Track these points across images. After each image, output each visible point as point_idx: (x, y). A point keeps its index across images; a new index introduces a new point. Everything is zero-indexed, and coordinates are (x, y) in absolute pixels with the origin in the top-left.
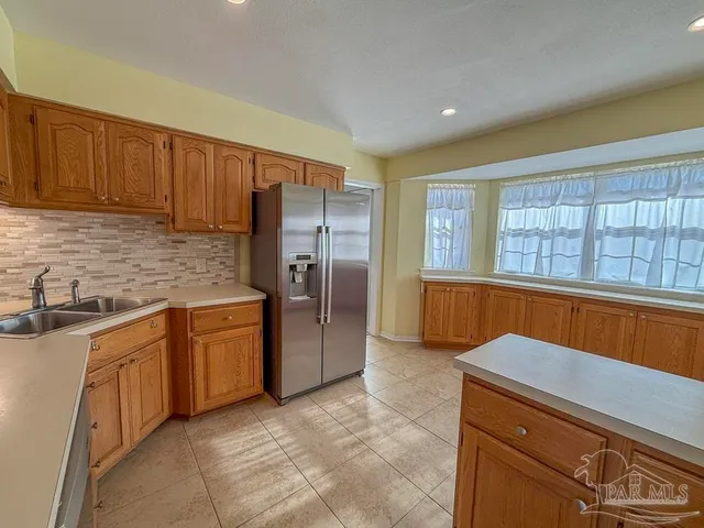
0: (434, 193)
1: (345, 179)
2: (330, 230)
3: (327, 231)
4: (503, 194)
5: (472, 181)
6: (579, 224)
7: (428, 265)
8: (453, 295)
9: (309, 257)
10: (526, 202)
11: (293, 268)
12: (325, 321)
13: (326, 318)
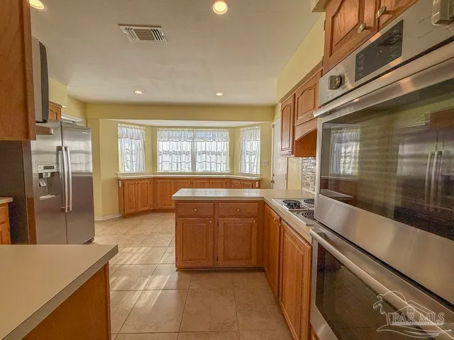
0: (122, 130)
1: (62, 114)
2: (68, 149)
3: (66, 150)
4: (158, 134)
5: (144, 126)
6: (189, 149)
7: (121, 171)
8: (140, 185)
9: (52, 168)
10: (169, 138)
11: (41, 175)
12: (69, 210)
13: (69, 208)
